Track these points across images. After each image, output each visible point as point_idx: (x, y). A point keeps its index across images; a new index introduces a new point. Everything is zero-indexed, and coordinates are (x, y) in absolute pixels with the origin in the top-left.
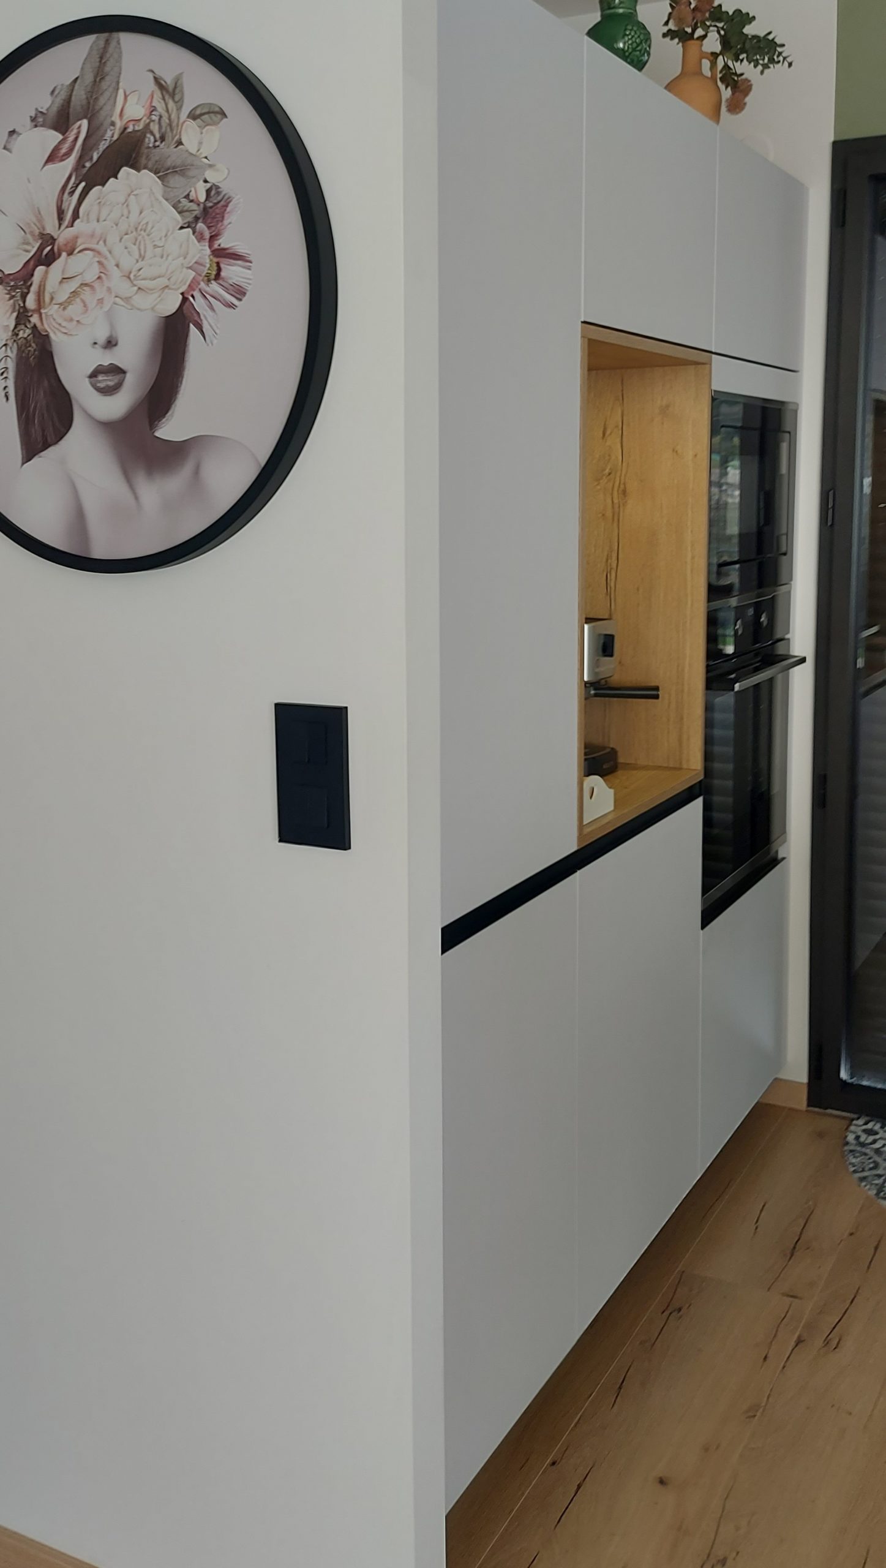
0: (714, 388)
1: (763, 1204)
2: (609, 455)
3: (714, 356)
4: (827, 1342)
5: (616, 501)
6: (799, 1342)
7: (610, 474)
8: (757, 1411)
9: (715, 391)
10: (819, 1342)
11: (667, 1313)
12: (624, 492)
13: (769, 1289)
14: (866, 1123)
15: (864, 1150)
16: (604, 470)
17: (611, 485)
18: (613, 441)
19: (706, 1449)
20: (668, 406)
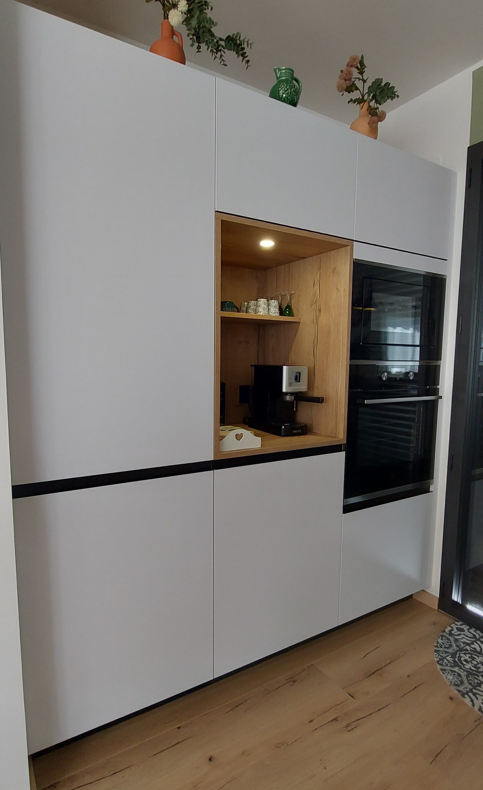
0: (355, 257)
1: (377, 647)
2: (316, 294)
3: (354, 242)
4: (347, 726)
5: (317, 314)
6: (336, 719)
7: (315, 302)
8: (283, 745)
9: (355, 259)
10: (344, 724)
11: (288, 681)
12: (320, 310)
13: (344, 688)
14: (461, 625)
15: (450, 637)
16: (314, 301)
17: (315, 308)
18: (317, 287)
19: (243, 754)
20: (335, 268)
